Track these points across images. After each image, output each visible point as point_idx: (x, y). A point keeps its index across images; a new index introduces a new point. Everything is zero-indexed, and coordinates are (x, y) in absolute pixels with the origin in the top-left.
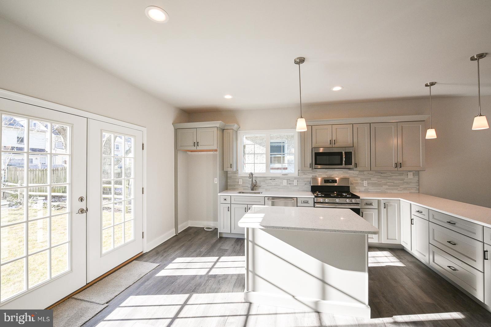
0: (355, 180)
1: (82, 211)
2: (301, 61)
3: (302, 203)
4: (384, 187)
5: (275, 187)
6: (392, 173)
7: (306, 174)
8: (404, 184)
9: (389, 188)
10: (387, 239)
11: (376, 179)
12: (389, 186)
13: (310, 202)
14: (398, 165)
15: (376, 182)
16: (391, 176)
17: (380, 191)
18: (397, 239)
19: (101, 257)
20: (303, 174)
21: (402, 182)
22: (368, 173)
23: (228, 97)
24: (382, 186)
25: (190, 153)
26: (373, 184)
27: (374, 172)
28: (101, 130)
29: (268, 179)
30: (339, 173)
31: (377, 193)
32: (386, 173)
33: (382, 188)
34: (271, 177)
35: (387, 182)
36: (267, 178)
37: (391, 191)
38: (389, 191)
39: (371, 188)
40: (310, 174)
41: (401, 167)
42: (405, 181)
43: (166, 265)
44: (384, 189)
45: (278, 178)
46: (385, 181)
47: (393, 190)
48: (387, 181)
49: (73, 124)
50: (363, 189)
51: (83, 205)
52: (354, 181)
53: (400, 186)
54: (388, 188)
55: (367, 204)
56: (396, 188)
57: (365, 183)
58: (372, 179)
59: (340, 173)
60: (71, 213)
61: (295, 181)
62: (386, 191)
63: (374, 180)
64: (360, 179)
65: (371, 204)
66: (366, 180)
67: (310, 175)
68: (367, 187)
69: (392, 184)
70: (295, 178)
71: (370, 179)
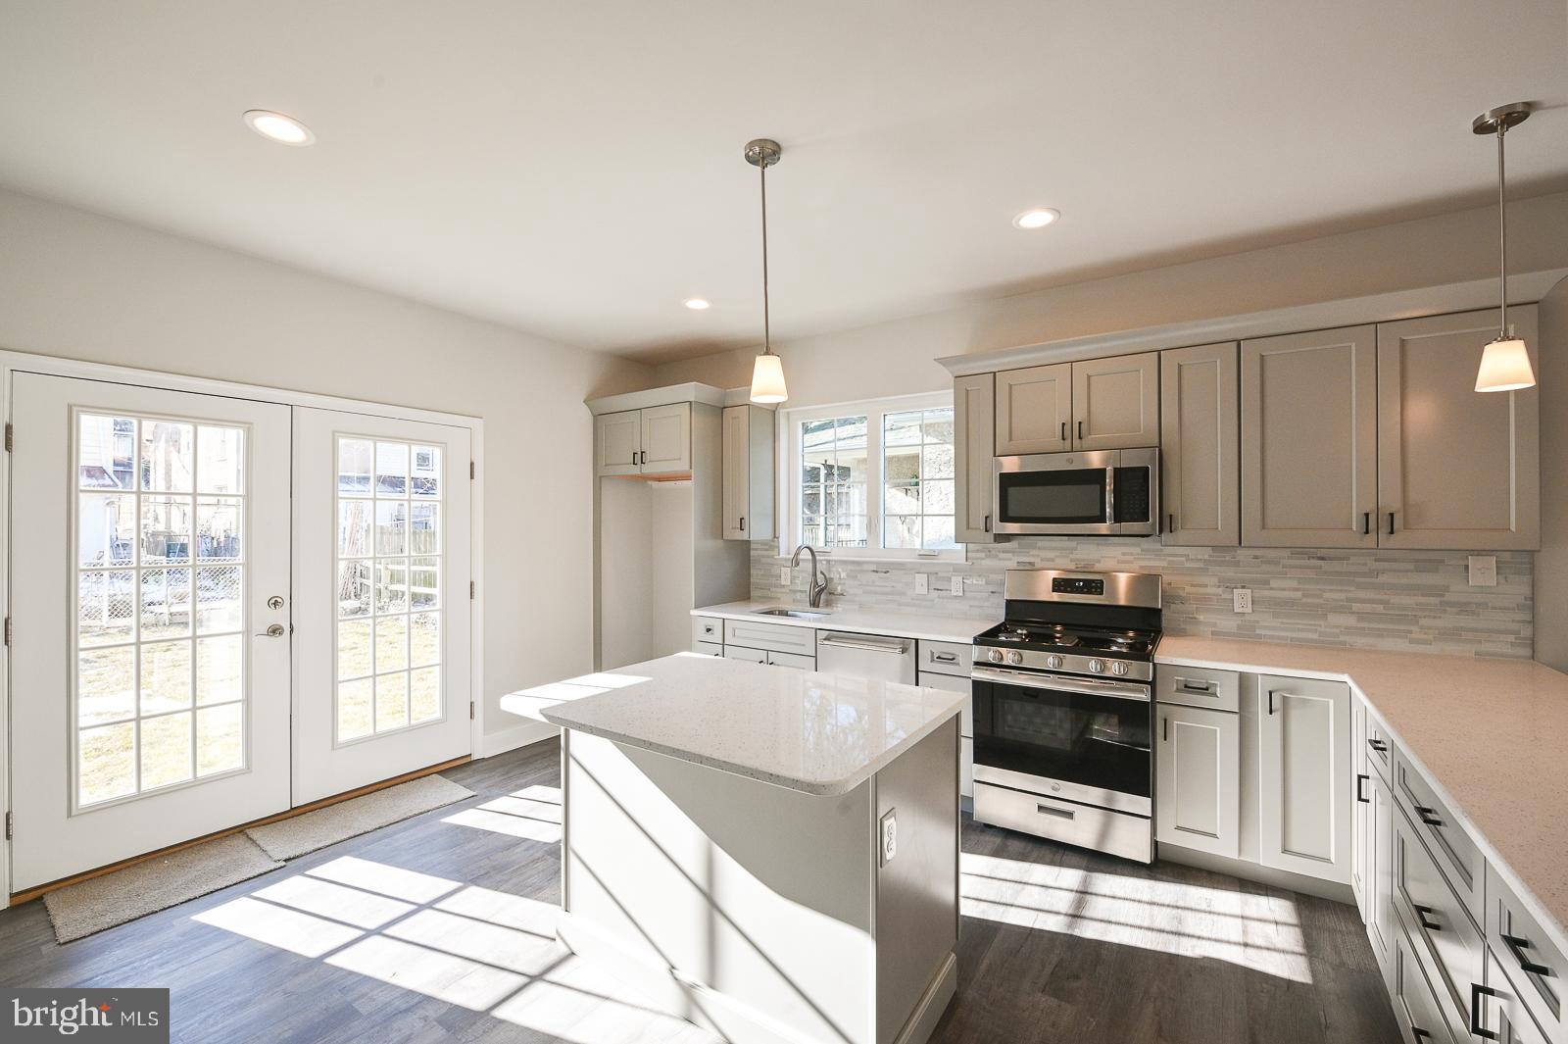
0: (1192, 585)
1: (275, 631)
2: (765, 154)
3: (932, 661)
4: (1333, 619)
5: (890, 597)
6: (1376, 560)
7: (996, 557)
8: (1445, 611)
9: (1366, 625)
10: (1285, 851)
11: (1294, 584)
12: (1361, 616)
13: (960, 659)
14: (1380, 523)
15: (1299, 594)
16: (1378, 573)
17: (1315, 636)
18: (1333, 861)
19: (333, 749)
20: (983, 555)
21: (1434, 600)
22: (1256, 557)
23: (697, 304)
24: (1324, 616)
25: (655, 484)
26: (1282, 608)
27: (1287, 553)
28: (334, 432)
29: (867, 571)
30: (1124, 554)
31: (1299, 644)
32: (1348, 559)
33: (1322, 623)
34: (877, 563)
35: (1348, 600)
36: (865, 567)
37: (1371, 641)
38: (1360, 641)
39: (1267, 624)
40: (1010, 555)
41: (1392, 532)
42: (1448, 597)
43: (487, 799)
44: (1338, 631)
45: (900, 566)
46: (1343, 596)
47: (1381, 636)
48: (1351, 595)
49: (251, 424)
50: (1228, 624)
51: (280, 617)
52: (1189, 589)
53: (1423, 622)
54: (1356, 628)
55: (1188, 688)
56: (1399, 631)
57: (1242, 599)
58: (1274, 583)
59: (1132, 554)
60: (247, 633)
61: (956, 580)
62: (1342, 638)
63: (1284, 587)
64: (1215, 580)
65: (1205, 690)
66: (1243, 587)
67: (1010, 560)
68: (1247, 618)
69: (1380, 608)
70: (957, 569)
71: (1267, 582)
